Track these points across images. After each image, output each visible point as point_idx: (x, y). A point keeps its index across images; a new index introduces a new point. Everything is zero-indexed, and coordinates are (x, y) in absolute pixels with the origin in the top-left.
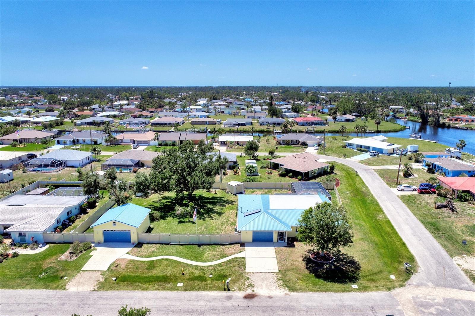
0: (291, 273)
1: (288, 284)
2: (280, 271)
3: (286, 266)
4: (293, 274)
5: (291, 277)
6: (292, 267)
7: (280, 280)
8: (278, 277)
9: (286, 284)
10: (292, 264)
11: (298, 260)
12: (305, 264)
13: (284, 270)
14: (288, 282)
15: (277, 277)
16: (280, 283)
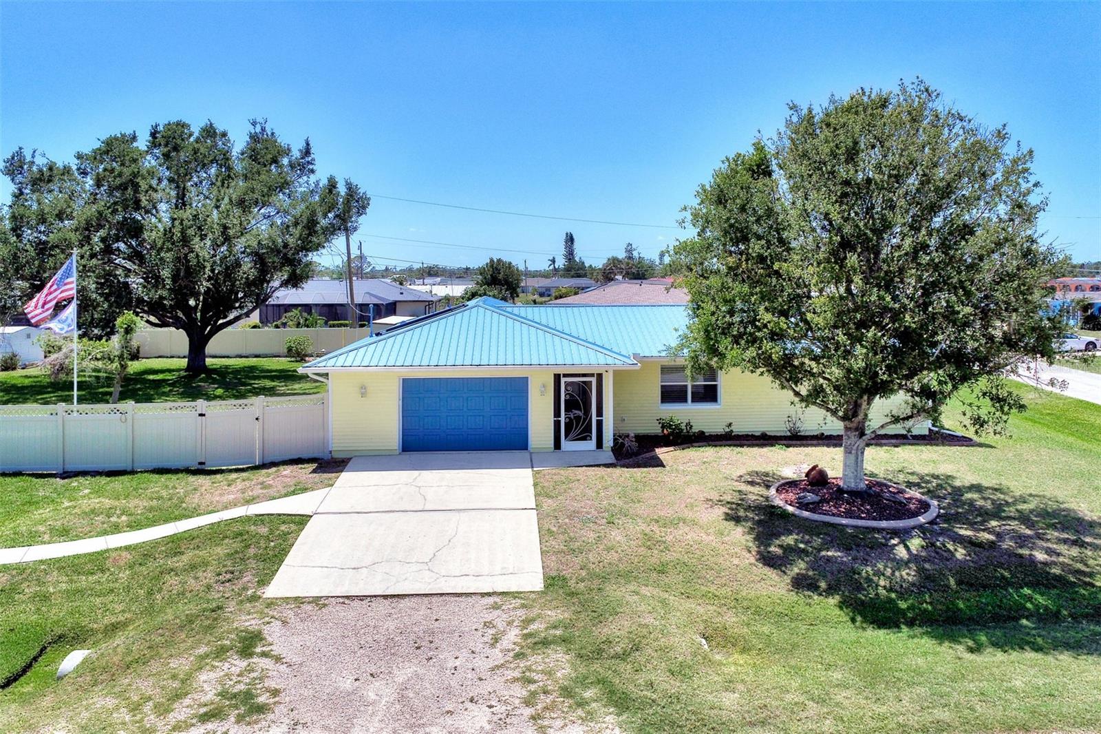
0: (645, 591)
1: (626, 678)
2: (552, 582)
3: (608, 549)
4: (664, 603)
5: (649, 620)
6: (655, 558)
7: (545, 643)
8: (533, 627)
9: (601, 681)
10: (650, 542)
11: (688, 515)
12: (750, 537)
13: (592, 575)
14: (623, 657)
15: (528, 622)
16: (549, 673)
